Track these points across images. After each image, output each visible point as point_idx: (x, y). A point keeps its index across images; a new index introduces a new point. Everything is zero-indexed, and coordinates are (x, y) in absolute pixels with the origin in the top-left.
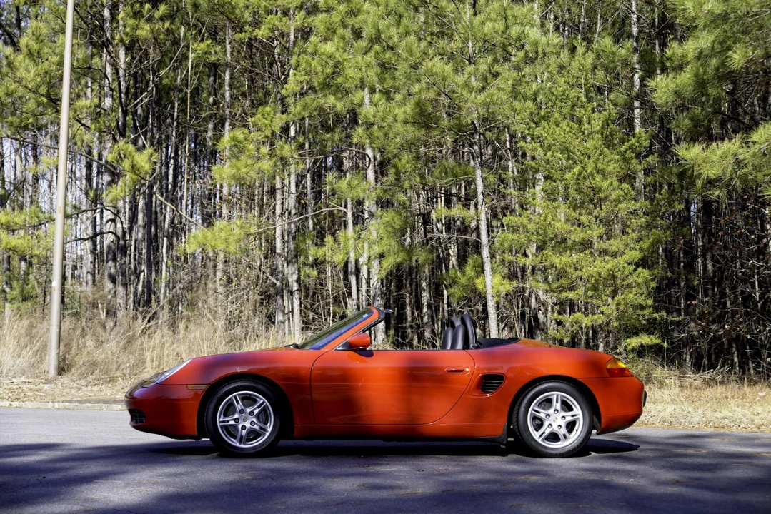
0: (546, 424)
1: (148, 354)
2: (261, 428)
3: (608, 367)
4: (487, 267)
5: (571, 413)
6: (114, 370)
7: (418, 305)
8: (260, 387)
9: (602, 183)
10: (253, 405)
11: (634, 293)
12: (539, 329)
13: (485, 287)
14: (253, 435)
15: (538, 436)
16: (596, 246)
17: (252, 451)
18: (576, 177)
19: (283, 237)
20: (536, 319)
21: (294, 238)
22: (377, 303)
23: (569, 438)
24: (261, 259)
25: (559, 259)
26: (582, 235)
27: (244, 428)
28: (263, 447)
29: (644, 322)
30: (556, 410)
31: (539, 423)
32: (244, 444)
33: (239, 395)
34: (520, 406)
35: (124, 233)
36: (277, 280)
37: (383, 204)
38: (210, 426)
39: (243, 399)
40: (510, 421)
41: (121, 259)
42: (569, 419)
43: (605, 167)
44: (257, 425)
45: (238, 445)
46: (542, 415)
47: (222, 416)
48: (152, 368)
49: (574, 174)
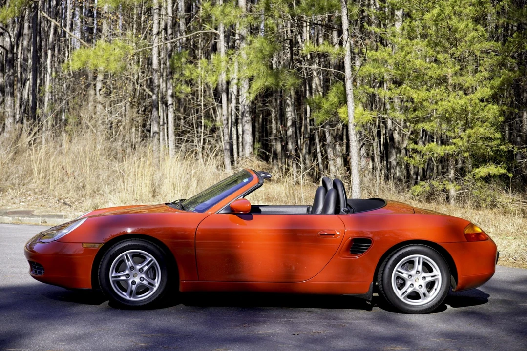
0: (408, 283)
1: (35, 165)
2: (149, 283)
3: (466, 232)
4: (350, 98)
5: (432, 274)
6: (5, 180)
7: (282, 117)
8: (149, 246)
9: (459, 25)
10: (142, 263)
11: (485, 127)
12: (394, 148)
13: (347, 116)
14: (142, 289)
15: (400, 294)
16: (450, 81)
17: (141, 304)
18: (434, 18)
19: (159, 55)
20: (392, 138)
21: (170, 56)
22: (245, 119)
23: (429, 297)
24: (138, 73)
25: (417, 94)
26: (439, 72)
27: (134, 283)
28: (151, 301)
29: (492, 153)
30: (418, 271)
31: (402, 282)
32: (134, 297)
33: (129, 253)
34: (385, 267)
35: (12, 47)
36: (154, 94)
37: (254, 30)
38: (104, 281)
39: (133, 257)
40: (375, 279)
41: (9, 71)
42: (429, 279)
43: (462, 9)
44: (146, 280)
45: (128, 298)
46: (405, 276)
47: (114, 272)
48: (39, 179)
49: (433, 15)
